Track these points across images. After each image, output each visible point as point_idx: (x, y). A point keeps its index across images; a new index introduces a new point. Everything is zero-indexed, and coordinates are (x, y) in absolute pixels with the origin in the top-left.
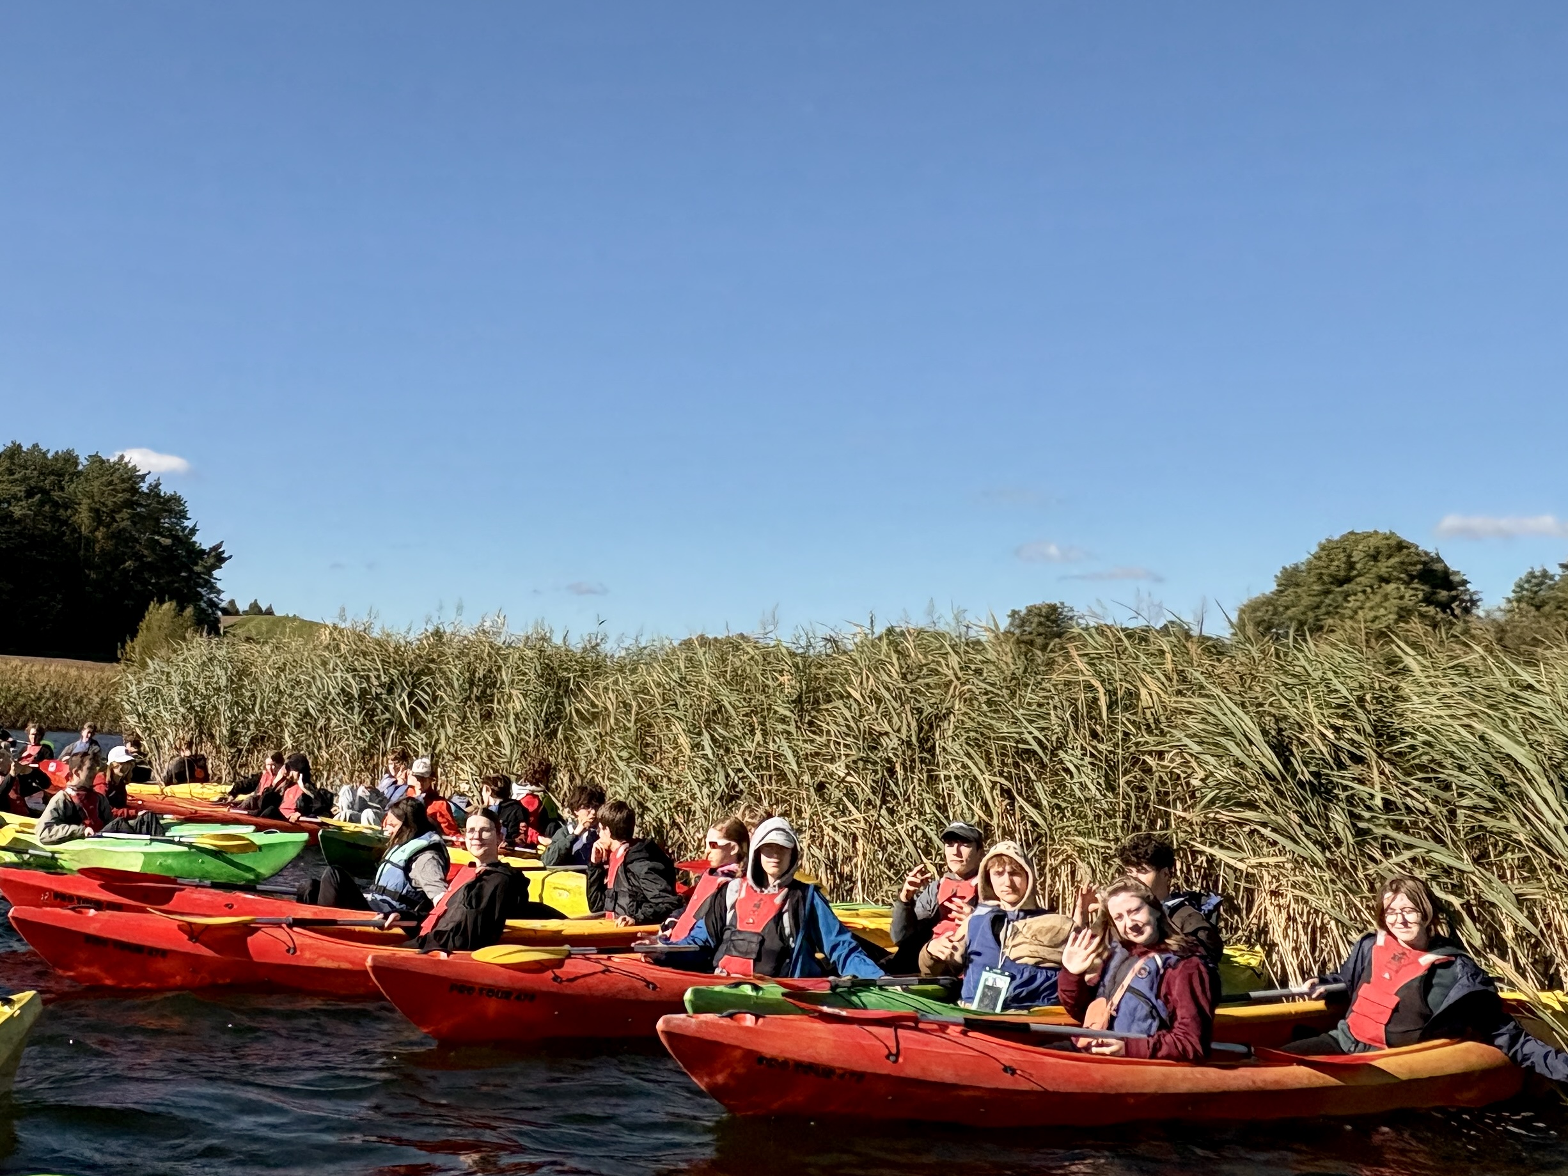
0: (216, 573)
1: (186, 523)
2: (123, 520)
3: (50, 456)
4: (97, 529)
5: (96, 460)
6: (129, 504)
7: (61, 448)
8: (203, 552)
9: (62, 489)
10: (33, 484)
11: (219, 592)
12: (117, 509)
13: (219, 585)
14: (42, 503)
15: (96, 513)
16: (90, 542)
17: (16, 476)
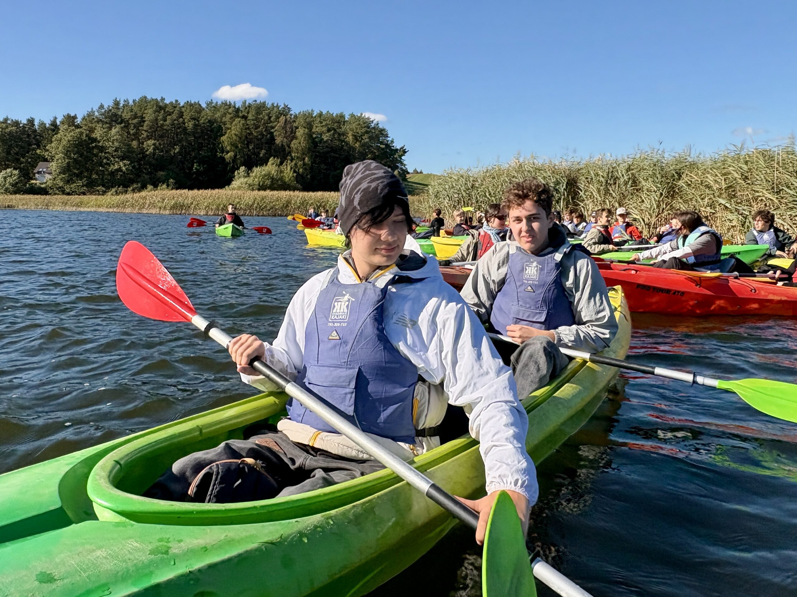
0: (403, 157)
1: (388, 139)
2: (366, 139)
3: (334, 115)
4: (356, 143)
5: (352, 115)
6: (367, 132)
7: (339, 112)
8: (397, 150)
9: (341, 128)
10: (330, 127)
11: (405, 165)
12: (363, 134)
13: (405, 162)
14: (334, 134)
15: (356, 138)
16: (354, 149)
17: (323, 124)
